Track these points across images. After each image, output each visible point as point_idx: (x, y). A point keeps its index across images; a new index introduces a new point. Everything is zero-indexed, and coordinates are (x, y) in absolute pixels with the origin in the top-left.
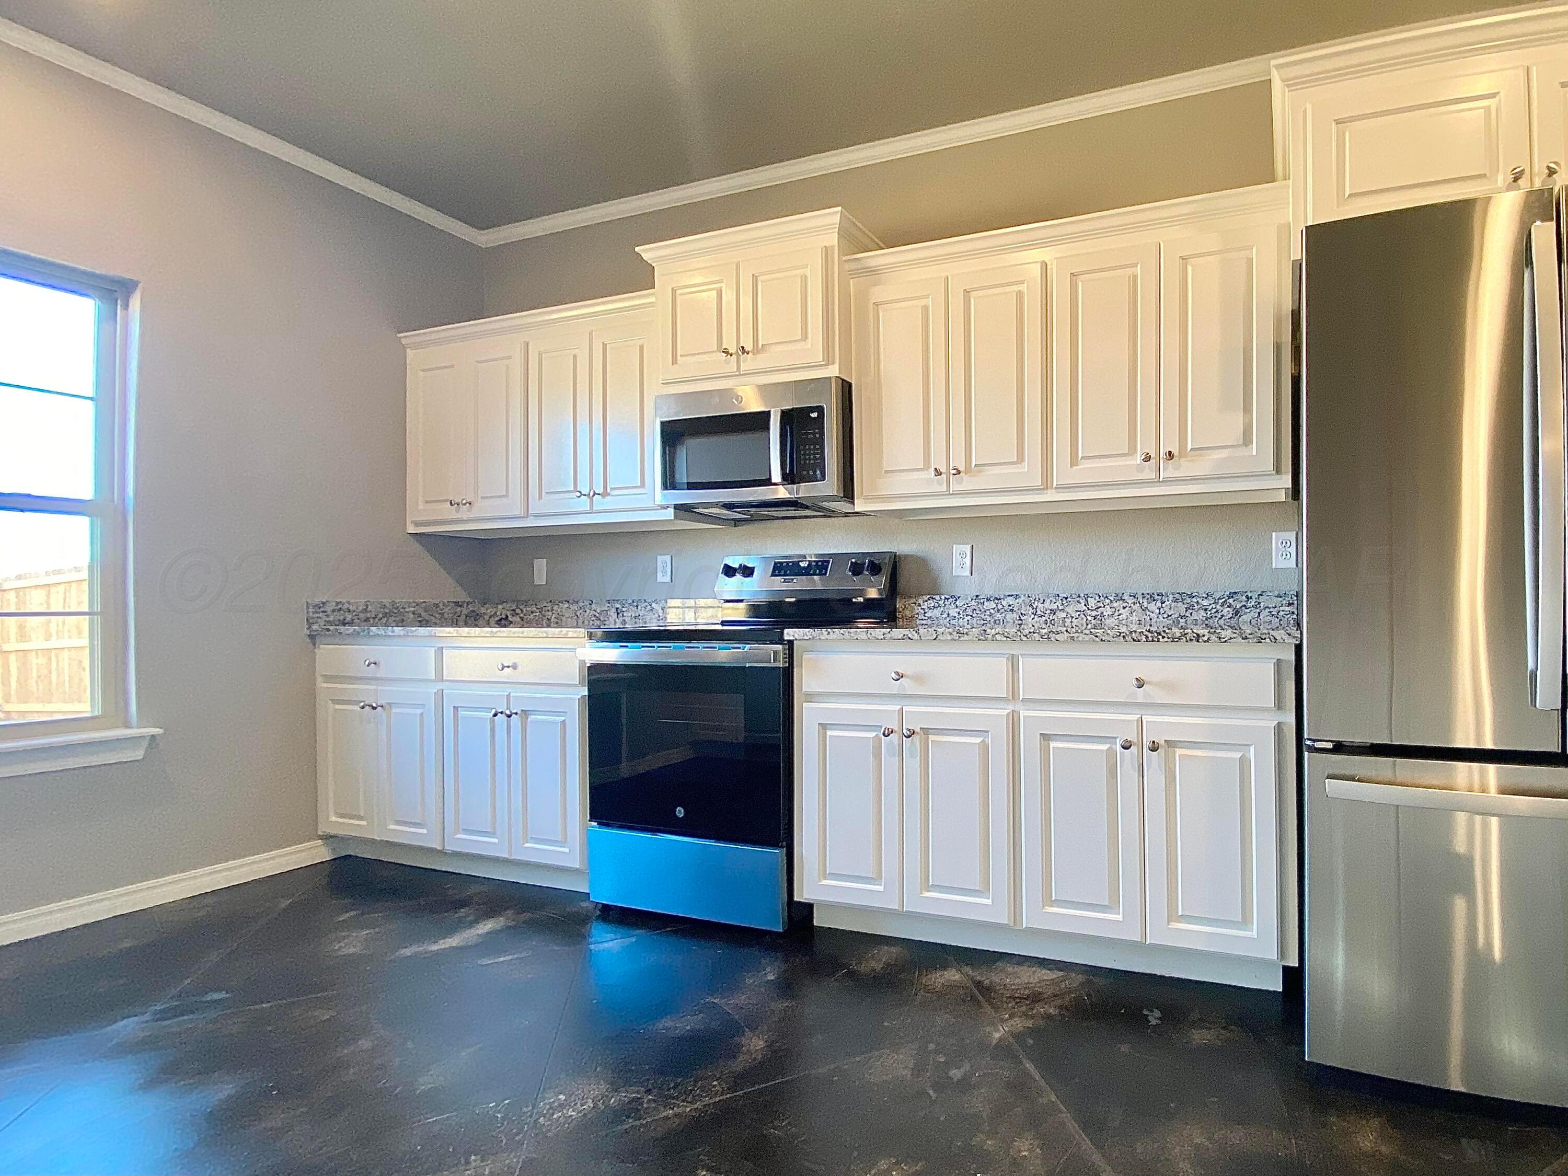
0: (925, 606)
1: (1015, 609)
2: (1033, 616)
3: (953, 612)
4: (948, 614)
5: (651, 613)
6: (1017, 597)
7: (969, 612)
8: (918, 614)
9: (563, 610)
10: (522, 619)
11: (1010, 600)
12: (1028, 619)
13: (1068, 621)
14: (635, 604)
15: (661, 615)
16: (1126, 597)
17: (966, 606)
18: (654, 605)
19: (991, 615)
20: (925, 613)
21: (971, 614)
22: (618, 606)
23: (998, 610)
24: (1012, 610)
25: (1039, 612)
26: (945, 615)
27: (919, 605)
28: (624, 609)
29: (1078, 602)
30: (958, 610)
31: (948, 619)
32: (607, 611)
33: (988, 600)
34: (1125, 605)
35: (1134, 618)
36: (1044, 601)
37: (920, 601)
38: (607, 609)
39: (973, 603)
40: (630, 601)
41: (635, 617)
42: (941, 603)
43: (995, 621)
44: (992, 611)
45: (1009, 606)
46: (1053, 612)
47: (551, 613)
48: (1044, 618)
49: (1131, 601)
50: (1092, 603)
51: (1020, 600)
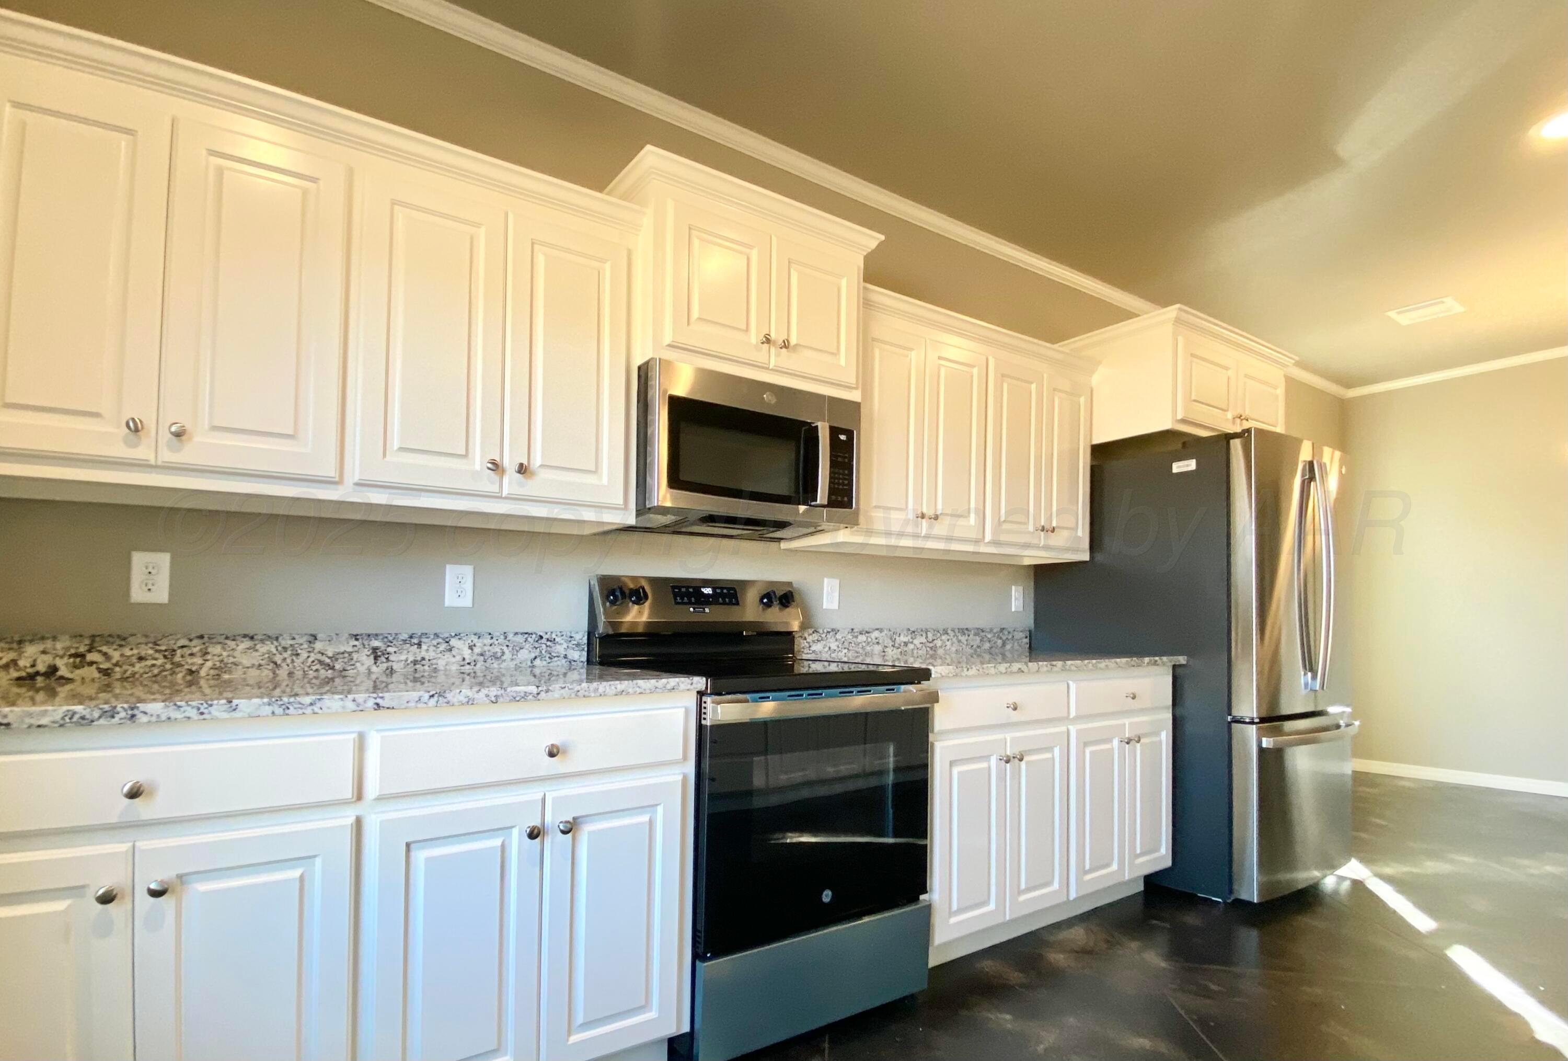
0: (810, 639)
1: (880, 642)
2: (892, 648)
3: (834, 646)
4: (830, 648)
5: (448, 655)
6: (881, 630)
7: (846, 644)
8: (803, 648)
9: (236, 654)
10: (106, 673)
11: (876, 634)
12: (889, 651)
13: (915, 651)
14: (415, 641)
15: (467, 657)
16: (949, 631)
17: (844, 639)
18: (453, 642)
19: (863, 648)
20: (810, 647)
21: (847, 647)
22: (376, 643)
23: (868, 643)
24: (878, 643)
25: (896, 645)
26: (827, 649)
27: (805, 639)
28: (389, 649)
29: (922, 635)
30: (837, 643)
31: (829, 653)
32: (350, 653)
33: (861, 633)
34: (948, 637)
35: (954, 649)
36: (900, 634)
37: (806, 635)
38: (350, 649)
39: (850, 636)
40: (405, 636)
41: (415, 662)
42: (823, 636)
43: (866, 654)
44: (864, 644)
45: (876, 639)
46: (906, 644)
47: (200, 661)
48: (900, 650)
49: (952, 634)
50: (930, 635)
51: (883, 634)
